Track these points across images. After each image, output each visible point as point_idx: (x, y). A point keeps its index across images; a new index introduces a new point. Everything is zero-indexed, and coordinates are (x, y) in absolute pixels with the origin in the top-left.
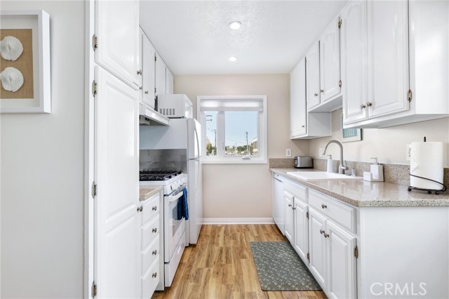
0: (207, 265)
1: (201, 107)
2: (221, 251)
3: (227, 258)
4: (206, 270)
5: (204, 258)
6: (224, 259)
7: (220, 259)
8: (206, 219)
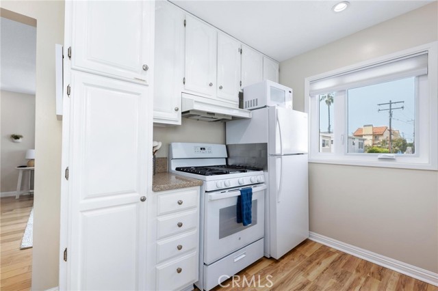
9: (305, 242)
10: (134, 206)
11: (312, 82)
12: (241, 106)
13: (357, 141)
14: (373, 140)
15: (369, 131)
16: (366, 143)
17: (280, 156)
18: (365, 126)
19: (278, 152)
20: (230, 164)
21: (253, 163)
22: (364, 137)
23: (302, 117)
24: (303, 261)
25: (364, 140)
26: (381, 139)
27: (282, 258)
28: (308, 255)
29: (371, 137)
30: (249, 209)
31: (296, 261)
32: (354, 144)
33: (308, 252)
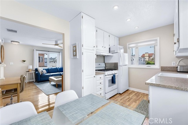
0: (121, 100)
1: (129, 47)
2: (129, 98)
3: (129, 100)
4: (120, 100)
5: (121, 98)
6: (128, 100)
7: (126, 100)
8: (130, 88)
9: (128, 90)
10: (92, 78)
11: (129, 44)
12: (110, 52)
13: (142, 59)
14: (149, 59)
15: (147, 55)
16: (146, 60)
17: (122, 66)
18: (145, 53)
19: (121, 65)
20: (106, 68)
21: (113, 68)
22: (145, 57)
23: (126, 55)
24: (128, 94)
25: (145, 59)
26: (151, 58)
27: (122, 93)
28: (129, 93)
29: (148, 57)
30: (115, 80)
31: (126, 94)
32: (141, 60)
33: (129, 92)
